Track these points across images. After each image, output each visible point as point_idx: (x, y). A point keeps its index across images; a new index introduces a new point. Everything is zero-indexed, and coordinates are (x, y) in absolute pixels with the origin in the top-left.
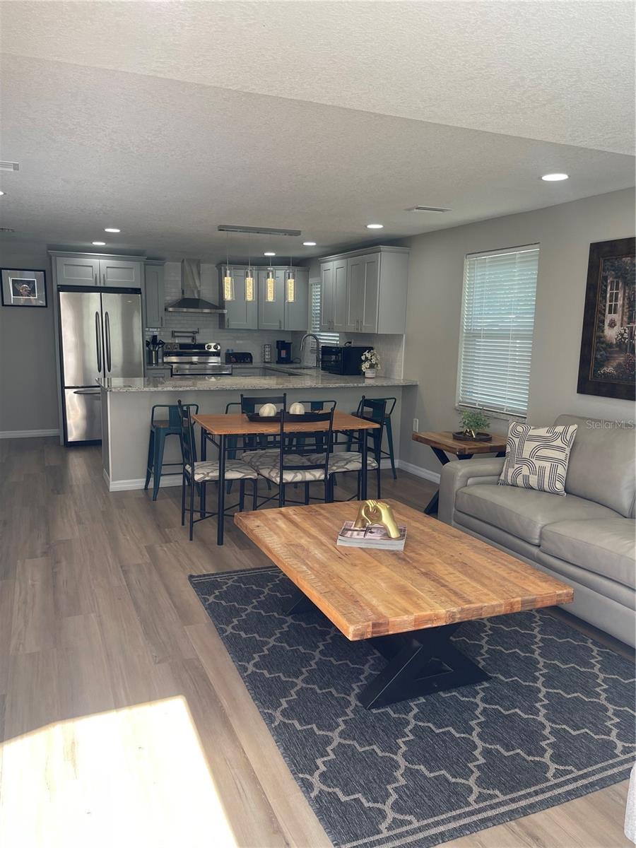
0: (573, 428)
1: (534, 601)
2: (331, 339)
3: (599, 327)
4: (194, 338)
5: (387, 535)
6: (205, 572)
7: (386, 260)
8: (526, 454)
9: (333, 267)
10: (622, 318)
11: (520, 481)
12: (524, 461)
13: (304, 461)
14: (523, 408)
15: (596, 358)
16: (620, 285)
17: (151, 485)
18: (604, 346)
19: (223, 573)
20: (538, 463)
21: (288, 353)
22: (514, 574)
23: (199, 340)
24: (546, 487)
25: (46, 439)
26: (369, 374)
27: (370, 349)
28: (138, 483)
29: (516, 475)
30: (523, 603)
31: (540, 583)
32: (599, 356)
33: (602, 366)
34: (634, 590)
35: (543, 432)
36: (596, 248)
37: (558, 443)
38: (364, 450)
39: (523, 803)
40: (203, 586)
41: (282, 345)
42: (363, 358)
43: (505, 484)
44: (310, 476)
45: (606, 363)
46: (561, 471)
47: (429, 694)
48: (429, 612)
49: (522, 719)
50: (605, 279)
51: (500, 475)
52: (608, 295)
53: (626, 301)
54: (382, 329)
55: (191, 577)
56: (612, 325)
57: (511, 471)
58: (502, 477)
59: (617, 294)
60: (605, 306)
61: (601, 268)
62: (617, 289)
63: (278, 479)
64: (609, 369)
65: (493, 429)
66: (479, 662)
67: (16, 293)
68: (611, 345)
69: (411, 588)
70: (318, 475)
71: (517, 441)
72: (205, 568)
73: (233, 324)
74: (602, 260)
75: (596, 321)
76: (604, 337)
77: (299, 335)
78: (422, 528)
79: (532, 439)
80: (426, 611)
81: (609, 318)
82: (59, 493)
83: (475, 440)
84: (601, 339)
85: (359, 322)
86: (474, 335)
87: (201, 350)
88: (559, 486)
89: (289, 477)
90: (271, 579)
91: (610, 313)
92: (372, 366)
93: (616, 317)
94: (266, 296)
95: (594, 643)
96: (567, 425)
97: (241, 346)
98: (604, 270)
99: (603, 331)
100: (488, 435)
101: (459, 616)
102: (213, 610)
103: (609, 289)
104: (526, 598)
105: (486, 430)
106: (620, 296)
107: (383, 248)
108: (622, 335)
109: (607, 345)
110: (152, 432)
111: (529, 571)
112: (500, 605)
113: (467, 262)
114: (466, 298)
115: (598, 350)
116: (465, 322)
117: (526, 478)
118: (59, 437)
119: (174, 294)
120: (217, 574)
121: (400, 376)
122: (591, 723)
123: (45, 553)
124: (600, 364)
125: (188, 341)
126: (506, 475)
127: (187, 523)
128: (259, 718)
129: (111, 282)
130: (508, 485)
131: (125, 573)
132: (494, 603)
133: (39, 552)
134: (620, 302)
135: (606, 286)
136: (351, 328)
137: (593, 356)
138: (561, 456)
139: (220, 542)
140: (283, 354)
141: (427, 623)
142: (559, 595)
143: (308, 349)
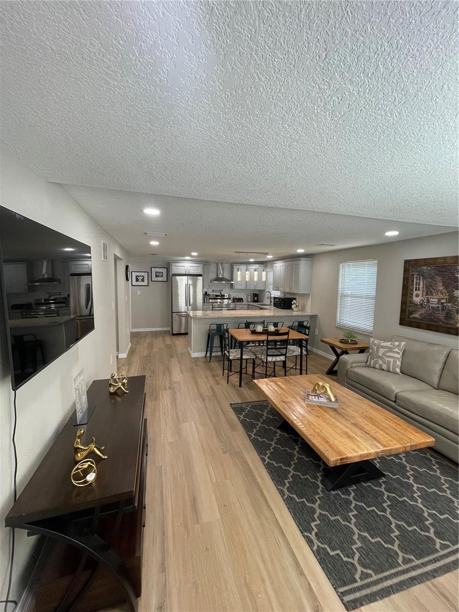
0: (403, 343)
1: (416, 445)
2: (277, 294)
3: (410, 296)
4: (221, 293)
5: (329, 399)
6: (237, 402)
7: (303, 265)
8: (380, 354)
9: (279, 266)
10: (423, 294)
11: (377, 366)
12: (380, 357)
13: (276, 353)
14: (371, 329)
15: (409, 310)
16: (421, 278)
17: (208, 355)
18: (413, 305)
19: (244, 403)
20: (387, 359)
21: (258, 298)
22: (399, 427)
23: (223, 294)
24: (391, 370)
25: (165, 331)
26: (295, 309)
27: (295, 299)
28: (203, 354)
29: (376, 363)
30: (411, 446)
31: (416, 434)
32: (410, 309)
33: (413, 314)
34: (458, 435)
35: (388, 344)
36: (407, 262)
37: (396, 350)
38: (301, 347)
39: (430, 568)
40: (238, 409)
41: (255, 295)
42: (293, 303)
43: (369, 366)
44: (278, 359)
45: (414, 313)
46: (399, 363)
47: (357, 483)
48: (366, 452)
49: (410, 504)
50: (413, 275)
51: (367, 362)
52: (415, 283)
53: (425, 286)
54: (302, 291)
55: (231, 404)
56: (417, 296)
57: (372, 362)
58: (368, 363)
59: (419, 283)
60: (413, 287)
61: (410, 270)
62: (419, 280)
63: (265, 360)
64: (417, 316)
65: (359, 338)
66: (376, 464)
67: (156, 276)
68: (417, 305)
69: (351, 434)
70: (282, 358)
71: (375, 348)
72: (237, 400)
73: (236, 287)
74: (411, 267)
75: (409, 294)
76: (413, 301)
77: (262, 291)
78: (342, 393)
79: (383, 347)
80: (364, 451)
81: (415, 293)
82: (172, 358)
83: (350, 344)
84: (411, 302)
85: (291, 288)
86: (344, 296)
87: (222, 297)
88: (398, 370)
89: (270, 359)
90: (266, 407)
91: (416, 290)
92: (297, 306)
93: (420, 293)
94: (254, 279)
95: (432, 456)
96: (400, 342)
97: (238, 296)
98: (412, 272)
99: (412, 298)
100: (355, 341)
101: (380, 454)
102: (243, 423)
103: (415, 280)
104: (412, 444)
105: (355, 339)
106: (421, 283)
107: (302, 259)
108: (423, 301)
109: (415, 305)
110: (209, 335)
111: (406, 425)
112: (400, 448)
113: (341, 265)
114: (340, 280)
115: (410, 306)
116: (340, 290)
117: (380, 365)
118: (170, 331)
119: (214, 276)
120: (242, 403)
121: (309, 311)
122: (448, 511)
123: (170, 388)
124: (411, 313)
125: (219, 294)
126: (370, 363)
127: (226, 375)
128: (277, 492)
129: (191, 272)
130: (371, 367)
131: (203, 400)
132: (397, 447)
133: (167, 387)
134: (421, 286)
135: (414, 279)
136: (287, 290)
137: (408, 309)
138: (398, 356)
139: (240, 386)
140: (256, 299)
141: (366, 458)
142: (428, 442)
143: (266, 297)
